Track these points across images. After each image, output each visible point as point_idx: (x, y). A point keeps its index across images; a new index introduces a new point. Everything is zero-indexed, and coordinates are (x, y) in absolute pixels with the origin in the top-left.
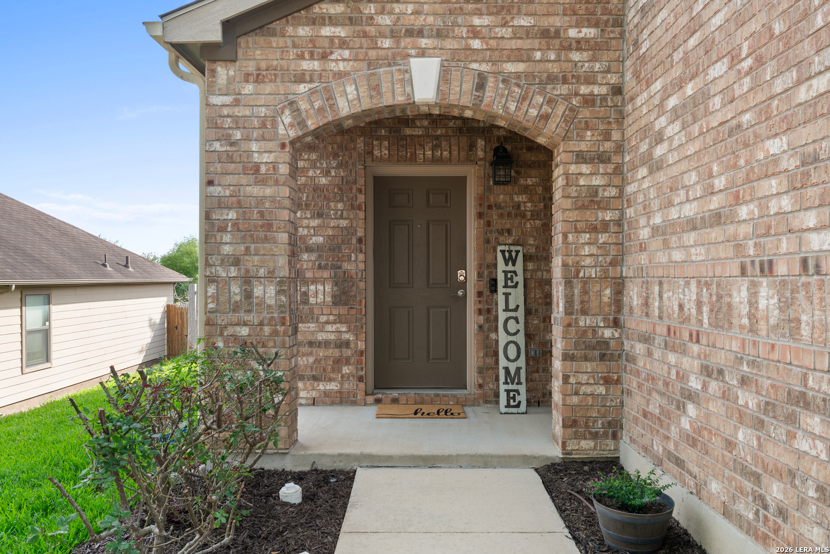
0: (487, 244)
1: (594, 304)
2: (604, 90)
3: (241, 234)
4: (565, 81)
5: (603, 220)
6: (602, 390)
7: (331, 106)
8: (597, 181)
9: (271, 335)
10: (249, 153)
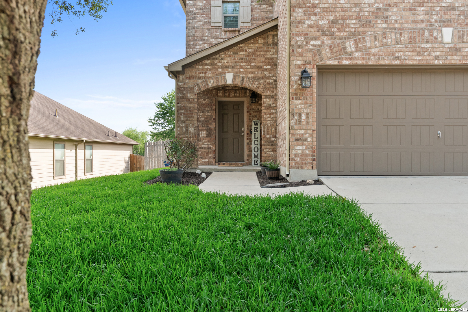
0: (250, 120)
1: (270, 132)
2: (272, 81)
3: (185, 116)
4: (263, 79)
5: (272, 112)
6: (272, 153)
7: (207, 85)
8: (271, 103)
9: (193, 140)
10: (188, 96)
